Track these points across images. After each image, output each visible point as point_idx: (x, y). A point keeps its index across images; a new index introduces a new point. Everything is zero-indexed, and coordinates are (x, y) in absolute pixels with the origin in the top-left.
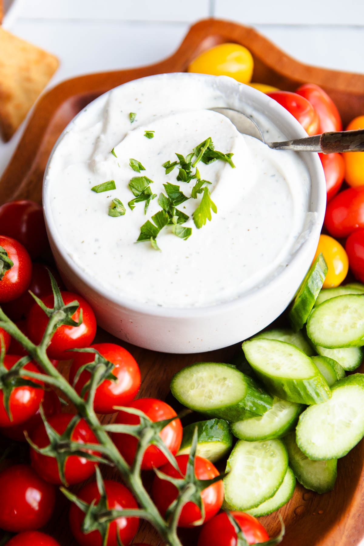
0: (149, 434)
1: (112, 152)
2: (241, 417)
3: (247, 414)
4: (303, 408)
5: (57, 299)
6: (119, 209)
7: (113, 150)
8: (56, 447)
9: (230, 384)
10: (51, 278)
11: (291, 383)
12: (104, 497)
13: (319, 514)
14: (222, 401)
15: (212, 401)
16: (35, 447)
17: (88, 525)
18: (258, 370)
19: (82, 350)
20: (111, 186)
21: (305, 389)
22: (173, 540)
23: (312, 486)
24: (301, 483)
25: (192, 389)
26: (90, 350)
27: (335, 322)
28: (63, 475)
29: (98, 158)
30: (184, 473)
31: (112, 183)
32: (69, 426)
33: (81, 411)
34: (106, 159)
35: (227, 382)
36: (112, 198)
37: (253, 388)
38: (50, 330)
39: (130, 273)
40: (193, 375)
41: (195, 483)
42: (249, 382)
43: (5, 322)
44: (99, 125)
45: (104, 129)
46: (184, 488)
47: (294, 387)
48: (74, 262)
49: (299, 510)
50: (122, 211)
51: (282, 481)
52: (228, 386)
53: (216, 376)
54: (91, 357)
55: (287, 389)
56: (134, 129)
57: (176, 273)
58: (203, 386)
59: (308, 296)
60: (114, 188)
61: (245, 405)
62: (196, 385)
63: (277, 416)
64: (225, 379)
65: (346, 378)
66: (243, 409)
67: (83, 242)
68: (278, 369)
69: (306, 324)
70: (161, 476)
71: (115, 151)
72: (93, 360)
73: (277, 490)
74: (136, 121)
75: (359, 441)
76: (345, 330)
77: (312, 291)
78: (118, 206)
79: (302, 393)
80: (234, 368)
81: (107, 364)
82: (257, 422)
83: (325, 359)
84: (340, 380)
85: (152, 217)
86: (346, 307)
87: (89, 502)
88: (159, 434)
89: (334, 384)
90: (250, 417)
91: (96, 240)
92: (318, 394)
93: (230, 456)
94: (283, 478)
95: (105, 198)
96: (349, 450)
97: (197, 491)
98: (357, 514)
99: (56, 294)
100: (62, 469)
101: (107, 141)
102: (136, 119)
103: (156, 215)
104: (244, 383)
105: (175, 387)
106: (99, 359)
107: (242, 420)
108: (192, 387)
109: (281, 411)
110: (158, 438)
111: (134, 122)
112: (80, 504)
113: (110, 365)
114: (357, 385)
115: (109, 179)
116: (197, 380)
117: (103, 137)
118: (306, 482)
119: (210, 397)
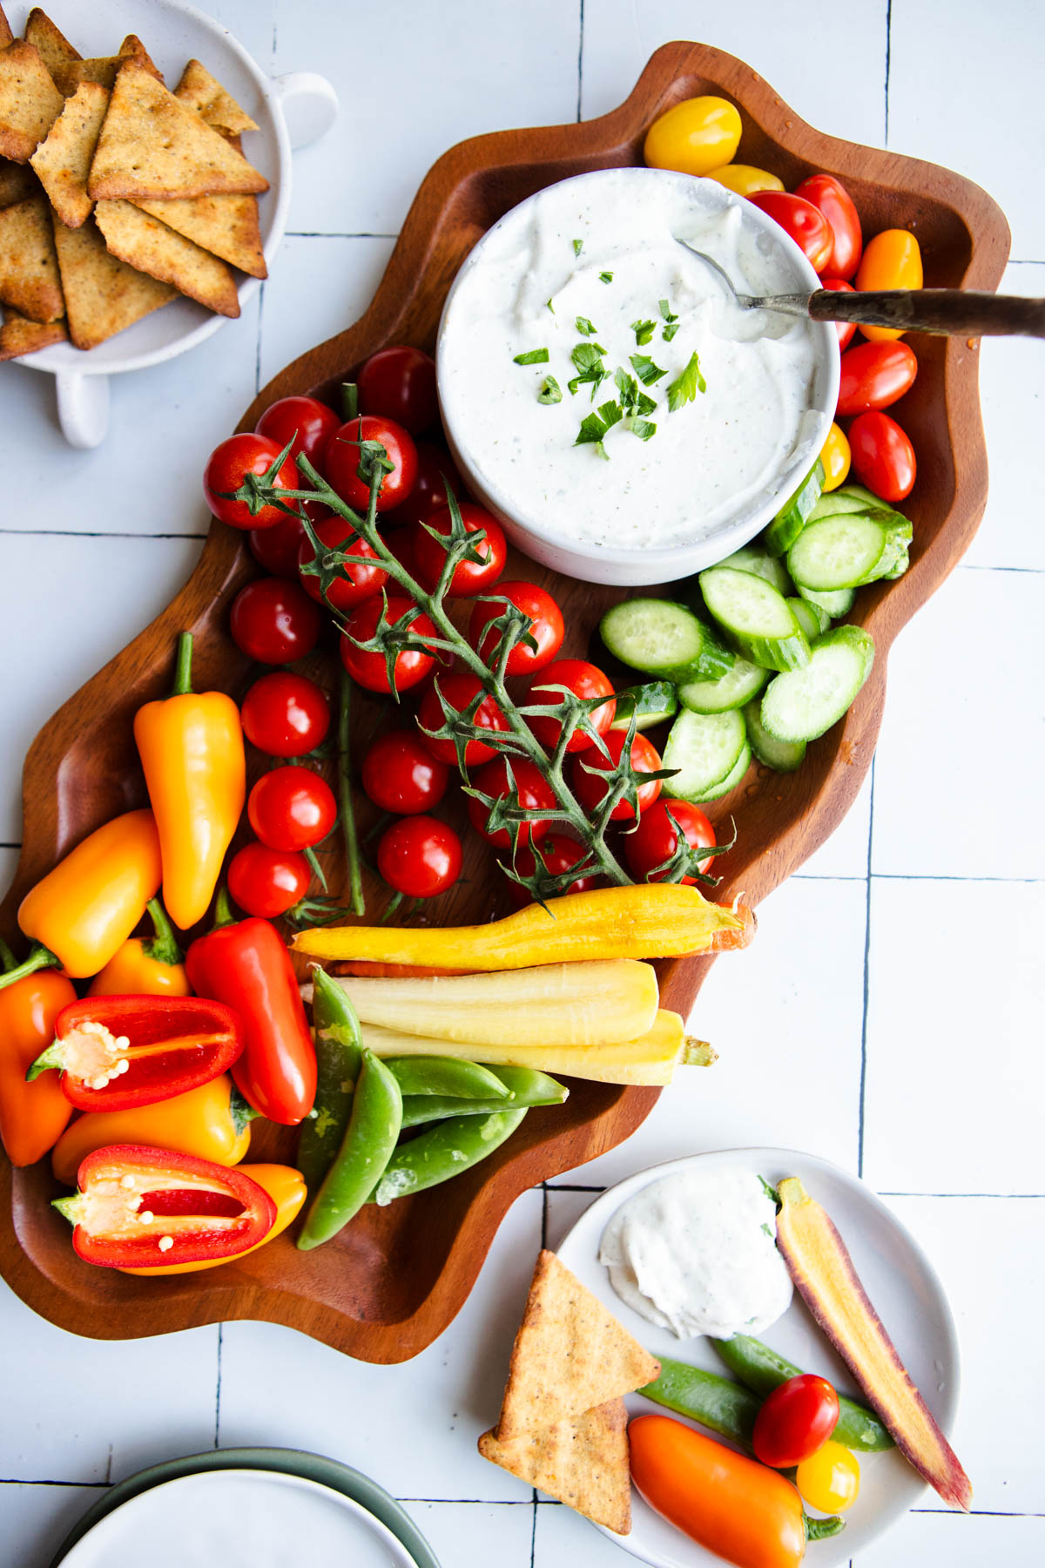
0: (576, 717)
1: (549, 304)
2: (692, 680)
3: (699, 678)
4: (772, 675)
5: (456, 521)
6: (553, 395)
7: (550, 302)
8: (454, 727)
9: (680, 635)
10: (447, 489)
11: (762, 643)
12: (515, 794)
13: (776, 800)
14: (668, 658)
15: (655, 656)
16: (427, 731)
17: (495, 824)
18: (720, 619)
19: (489, 599)
20: (542, 356)
21: (779, 651)
22: (600, 845)
23: (771, 763)
24: (758, 757)
25: (629, 636)
26: (500, 599)
27: (827, 553)
28: (463, 765)
29: (527, 312)
30: (617, 765)
31: (545, 352)
32: (471, 704)
33: (488, 686)
34: (538, 316)
35: (676, 631)
36: (543, 376)
37: (711, 643)
38: (448, 572)
39: (561, 492)
40: (630, 616)
41: (629, 776)
42: (705, 634)
43: (386, 560)
44: (524, 256)
45: (533, 264)
46: (616, 782)
47: (766, 648)
48: (481, 473)
49: (751, 790)
50: (558, 398)
51: (736, 762)
52: (678, 637)
53: (662, 620)
54: (501, 608)
55: (755, 650)
56: (582, 268)
57: (626, 493)
58: (644, 633)
59: (795, 519)
60: (546, 360)
61: (699, 666)
62: (635, 631)
63: (738, 680)
64: (674, 626)
65: (832, 632)
66: (696, 671)
67: (496, 443)
68: (746, 620)
69: (786, 553)
70: (588, 770)
71: (552, 303)
72: (504, 612)
73: (729, 773)
74: (584, 253)
75: (839, 718)
76: (839, 567)
77: (801, 513)
78: (553, 390)
79: (775, 657)
80: (686, 610)
81: (522, 619)
82: (711, 687)
83: (807, 603)
84: (824, 633)
85: (599, 409)
86: (843, 533)
87: (496, 797)
88: (587, 716)
89: (815, 641)
90: (703, 681)
91: (516, 440)
92: (795, 659)
93: (673, 728)
94: (738, 758)
95: (533, 374)
96: (825, 730)
97: (631, 785)
98: (825, 808)
99: (454, 514)
100: (462, 760)
101: (540, 283)
102: (582, 250)
103: (604, 406)
104: (699, 635)
105: (606, 630)
106: (511, 610)
107: (693, 683)
108: (629, 633)
109: (744, 674)
110: (587, 722)
111: (581, 256)
112: (484, 799)
113: (527, 621)
114: (846, 646)
115: (539, 346)
116: (636, 623)
117: (532, 276)
118: (764, 757)
119: (653, 650)
